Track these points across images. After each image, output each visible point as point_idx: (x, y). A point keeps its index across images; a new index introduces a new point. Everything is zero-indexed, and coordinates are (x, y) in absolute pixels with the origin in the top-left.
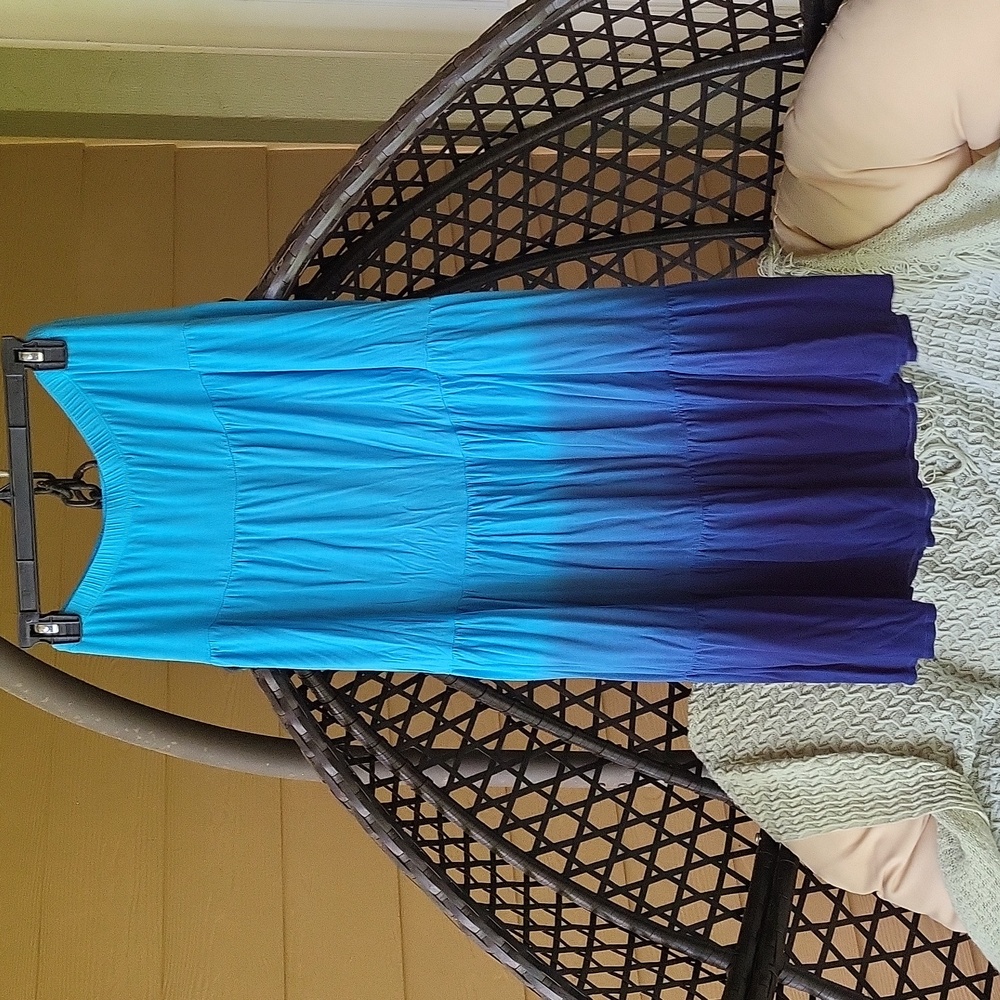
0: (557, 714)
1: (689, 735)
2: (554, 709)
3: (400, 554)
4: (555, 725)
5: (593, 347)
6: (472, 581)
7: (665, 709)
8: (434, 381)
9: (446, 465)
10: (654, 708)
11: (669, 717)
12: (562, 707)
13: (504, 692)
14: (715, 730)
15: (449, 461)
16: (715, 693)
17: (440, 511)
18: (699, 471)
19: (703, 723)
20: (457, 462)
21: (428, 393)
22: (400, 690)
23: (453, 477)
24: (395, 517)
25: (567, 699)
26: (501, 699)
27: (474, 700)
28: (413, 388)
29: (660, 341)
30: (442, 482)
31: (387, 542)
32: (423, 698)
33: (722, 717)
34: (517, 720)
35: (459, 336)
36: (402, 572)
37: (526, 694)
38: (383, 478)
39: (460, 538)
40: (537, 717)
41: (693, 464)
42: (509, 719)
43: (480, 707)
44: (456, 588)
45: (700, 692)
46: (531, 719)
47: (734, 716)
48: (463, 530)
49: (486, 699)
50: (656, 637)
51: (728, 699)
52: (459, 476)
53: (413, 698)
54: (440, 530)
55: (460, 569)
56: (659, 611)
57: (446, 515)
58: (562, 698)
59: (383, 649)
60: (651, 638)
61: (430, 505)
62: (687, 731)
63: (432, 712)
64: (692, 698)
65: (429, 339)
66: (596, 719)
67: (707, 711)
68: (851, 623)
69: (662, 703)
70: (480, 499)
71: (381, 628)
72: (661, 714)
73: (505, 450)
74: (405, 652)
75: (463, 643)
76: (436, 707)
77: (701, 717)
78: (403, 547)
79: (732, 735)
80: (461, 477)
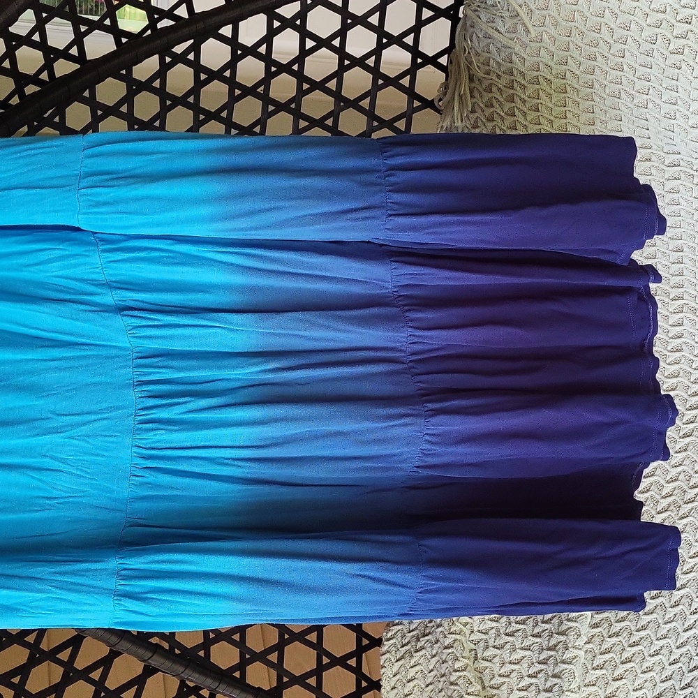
0: (237, 674)
1: (382, 690)
2: (233, 669)
3: (45, 473)
4: (235, 687)
5: (294, 203)
6: (138, 505)
7: (352, 662)
8: (89, 244)
9: (107, 358)
10: (342, 661)
11: (357, 671)
12: (242, 666)
13: (177, 651)
14: (412, 684)
15: (113, 352)
16: (408, 643)
17: (100, 416)
18: (420, 368)
19: (398, 677)
20: (122, 353)
21: (82, 260)
22: (52, 655)
23: (116, 373)
24: (38, 424)
25: (248, 656)
26: (174, 661)
27: (143, 664)
28: (62, 253)
29: (376, 199)
30: (102, 379)
31: (25, 456)
32: (80, 664)
33: (418, 668)
34: (191, 684)
35: (122, 182)
36: (47, 495)
37: (201, 653)
38: (24, 373)
39: (125, 452)
40: (214, 679)
41: (412, 358)
42: (183, 683)
43: (149, 671)
44: (118, 515)
45: (391, 642)
46: (209, 682)
47: (431, 668)
48: (128, 441)
49: (156, 661)
50: (372, 574)
51: (422, 648)
52: (123, 371)
53: (68, 665)
54: (98, 441)
55: (124, 490)
56: (373, 542)
57: (105, 422)
58: (242, 655)
59: (19, 601)
60: (365, 576)
61: (86, 408)
62: (381, 686)
63: (91, 681)
64: (384, 649)
65: (82, 185)
66: (280, 678)
67: (400, 663)
68: (592, 551)
69: (349, 656)
70: (152, 402)
71: (17, 572)
72: (349, 668)
73: (184, 337)
74: (50, 604)
75: (127, 588)
76: (96, 675)
77: (395, 670)
78: (48, 463)
79: (431, 687)
80: (127, 373)
